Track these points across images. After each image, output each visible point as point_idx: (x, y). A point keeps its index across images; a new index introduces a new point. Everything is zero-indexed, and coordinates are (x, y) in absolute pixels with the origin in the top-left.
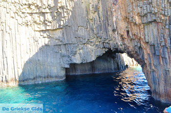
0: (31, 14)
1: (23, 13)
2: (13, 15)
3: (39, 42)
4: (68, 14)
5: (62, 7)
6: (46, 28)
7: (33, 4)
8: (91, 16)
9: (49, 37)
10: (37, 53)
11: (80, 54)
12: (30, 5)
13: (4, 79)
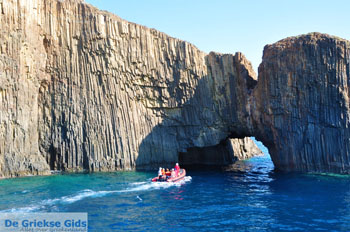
0: (143, 87)
1: (134, 85)
2: (122, 86)
3: (153, 121)
4: (191, 92)
5: (184, 84)
6: (161, 105)
7: (147, 76)
8: (217, 97)
9: (163, 116)
10: (150, 134)
11: (203, 137)
12: (143, 76)
13: (118, 164)
